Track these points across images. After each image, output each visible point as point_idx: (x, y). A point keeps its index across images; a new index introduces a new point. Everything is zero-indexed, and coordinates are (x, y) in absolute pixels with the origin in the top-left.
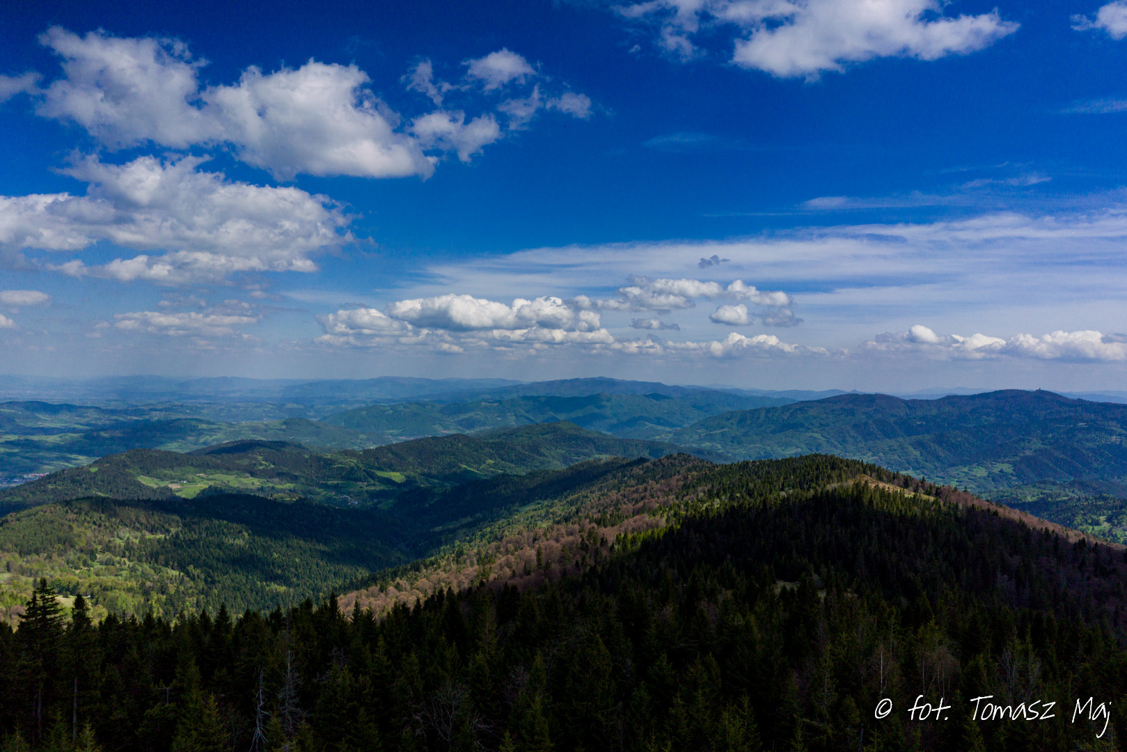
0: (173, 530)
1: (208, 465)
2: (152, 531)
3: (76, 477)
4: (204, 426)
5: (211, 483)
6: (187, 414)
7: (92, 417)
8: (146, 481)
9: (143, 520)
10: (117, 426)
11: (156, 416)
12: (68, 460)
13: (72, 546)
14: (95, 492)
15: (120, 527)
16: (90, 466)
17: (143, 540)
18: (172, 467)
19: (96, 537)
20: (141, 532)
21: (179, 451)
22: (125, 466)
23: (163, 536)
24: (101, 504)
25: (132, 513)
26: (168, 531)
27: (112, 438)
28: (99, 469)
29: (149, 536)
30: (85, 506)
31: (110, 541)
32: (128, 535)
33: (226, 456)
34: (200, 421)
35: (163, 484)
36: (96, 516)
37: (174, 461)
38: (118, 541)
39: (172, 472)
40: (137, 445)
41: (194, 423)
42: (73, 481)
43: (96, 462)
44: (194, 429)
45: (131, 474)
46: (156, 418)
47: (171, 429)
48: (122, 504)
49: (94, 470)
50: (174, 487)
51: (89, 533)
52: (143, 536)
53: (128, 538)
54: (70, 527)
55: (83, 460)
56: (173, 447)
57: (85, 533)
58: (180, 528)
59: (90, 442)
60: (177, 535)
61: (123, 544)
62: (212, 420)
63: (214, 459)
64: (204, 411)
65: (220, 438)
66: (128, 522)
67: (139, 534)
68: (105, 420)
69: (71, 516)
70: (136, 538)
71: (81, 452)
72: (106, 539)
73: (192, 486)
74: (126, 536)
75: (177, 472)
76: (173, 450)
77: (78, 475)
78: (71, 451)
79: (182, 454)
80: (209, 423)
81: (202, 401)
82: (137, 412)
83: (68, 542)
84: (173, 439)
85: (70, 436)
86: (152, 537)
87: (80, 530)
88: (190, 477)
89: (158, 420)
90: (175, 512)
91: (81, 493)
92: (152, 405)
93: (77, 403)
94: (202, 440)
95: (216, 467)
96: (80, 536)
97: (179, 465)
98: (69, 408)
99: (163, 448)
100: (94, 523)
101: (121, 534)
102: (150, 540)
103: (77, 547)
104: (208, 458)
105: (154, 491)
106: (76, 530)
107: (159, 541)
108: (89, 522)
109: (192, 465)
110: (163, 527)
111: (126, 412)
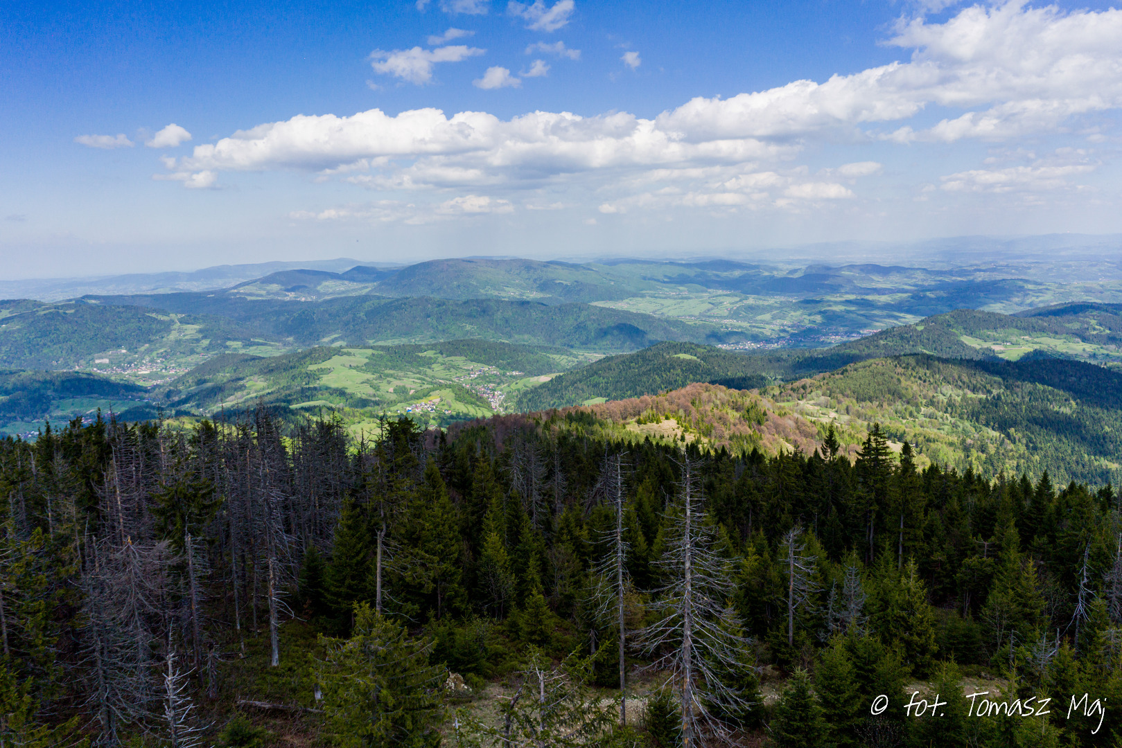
0: (995, 392)
1: (1034, 327)
2: (974, 390)
3: (904, 334)
4: (1030, 287)
5: (1037, 347)
6: (1012, 274)
7: (919, 278)
8: (968, 340)
9: (966, 379)
10: (942, 286)
11: (980, 277)
12: (896, 318)
13: (900, 398)
14: (920, 349)
15: (943, 384)
16: (917, 325)
17: (964, 398)
18: (995, 329)
19: (921, 391)
20: (963, 390)
21: (1003, 312)
22: (949, 326)
23: (985, 396)
24: (926, 361)
25: (955, 371)
26: (989, 392)
27: (938, 299)
28: (925, 328)
29: (970, 395)
30: (912, 361)
31: (933, 397)
32: (950, 392)
33: (1053, 318)
34: (1026, 281)
35: (986, 345)
36: (922, 371)
37: (998, 322)
38: (941, 397)
39: (995, 334)
40: (961, 305)
41: (1020, 283)
42: (902, 338)
43: (922, 321)
44: (1021, 289)
45: (954, 334)
46: (980, 279)
47: (995, 289)
48: (946, 361)
49: (920, 328)
50: (997, 348)
51: (915, 387)
52: (965, 394)
53: (951, 396)
54: (899, 380)
55: (911, 319)
56: (997, 308)
57: (911, 386)
58: (1002, 390)
59: (916, 302)
60: (999, 397)
61: (946, 401)
62: (1039, 280)
63: (1040, 322)
64: (1032, 271)
65: (1050, 299)
66: (951, 380)
67: (961, 392)
68: (930, 282)
69: (900, 370)
70: (958, 396)
71: (909, 311)
72: (931, 394)
73: (1016, 348)
74: (949, 392)
75: (1000, 334)
76: (999, 311)
77: (906, 333)
78: (900, 310)
79: (1006, 316)
80: (1036, 283)
81: (1030, 260)
82: (962, 272)
83: (896, 395)
84: (996, 300)
85: (899, 296)
86: (973, 396)
87: (907, 383)
88: (1014, 339)
89: (983, 281)
90: (998, 373)
91: (908, 349)
92: (976, 265)
93: (906, 265)
94: (1028, 301)
95: (1043, 330)
96: (907, 389)
97: (1003, 327)
98: (898, 269)
99: (986, 309)
100: (920, 378)
101: (944, 391)
102: (971, 399)
103: (904, 399)
104: (1033, 320)
105: (977, 351)
106: (904, 383)
107: (980, 400)
108: (915, 377)
109: (1017, 327)
110: (985, 387)
111: (951, 273)
